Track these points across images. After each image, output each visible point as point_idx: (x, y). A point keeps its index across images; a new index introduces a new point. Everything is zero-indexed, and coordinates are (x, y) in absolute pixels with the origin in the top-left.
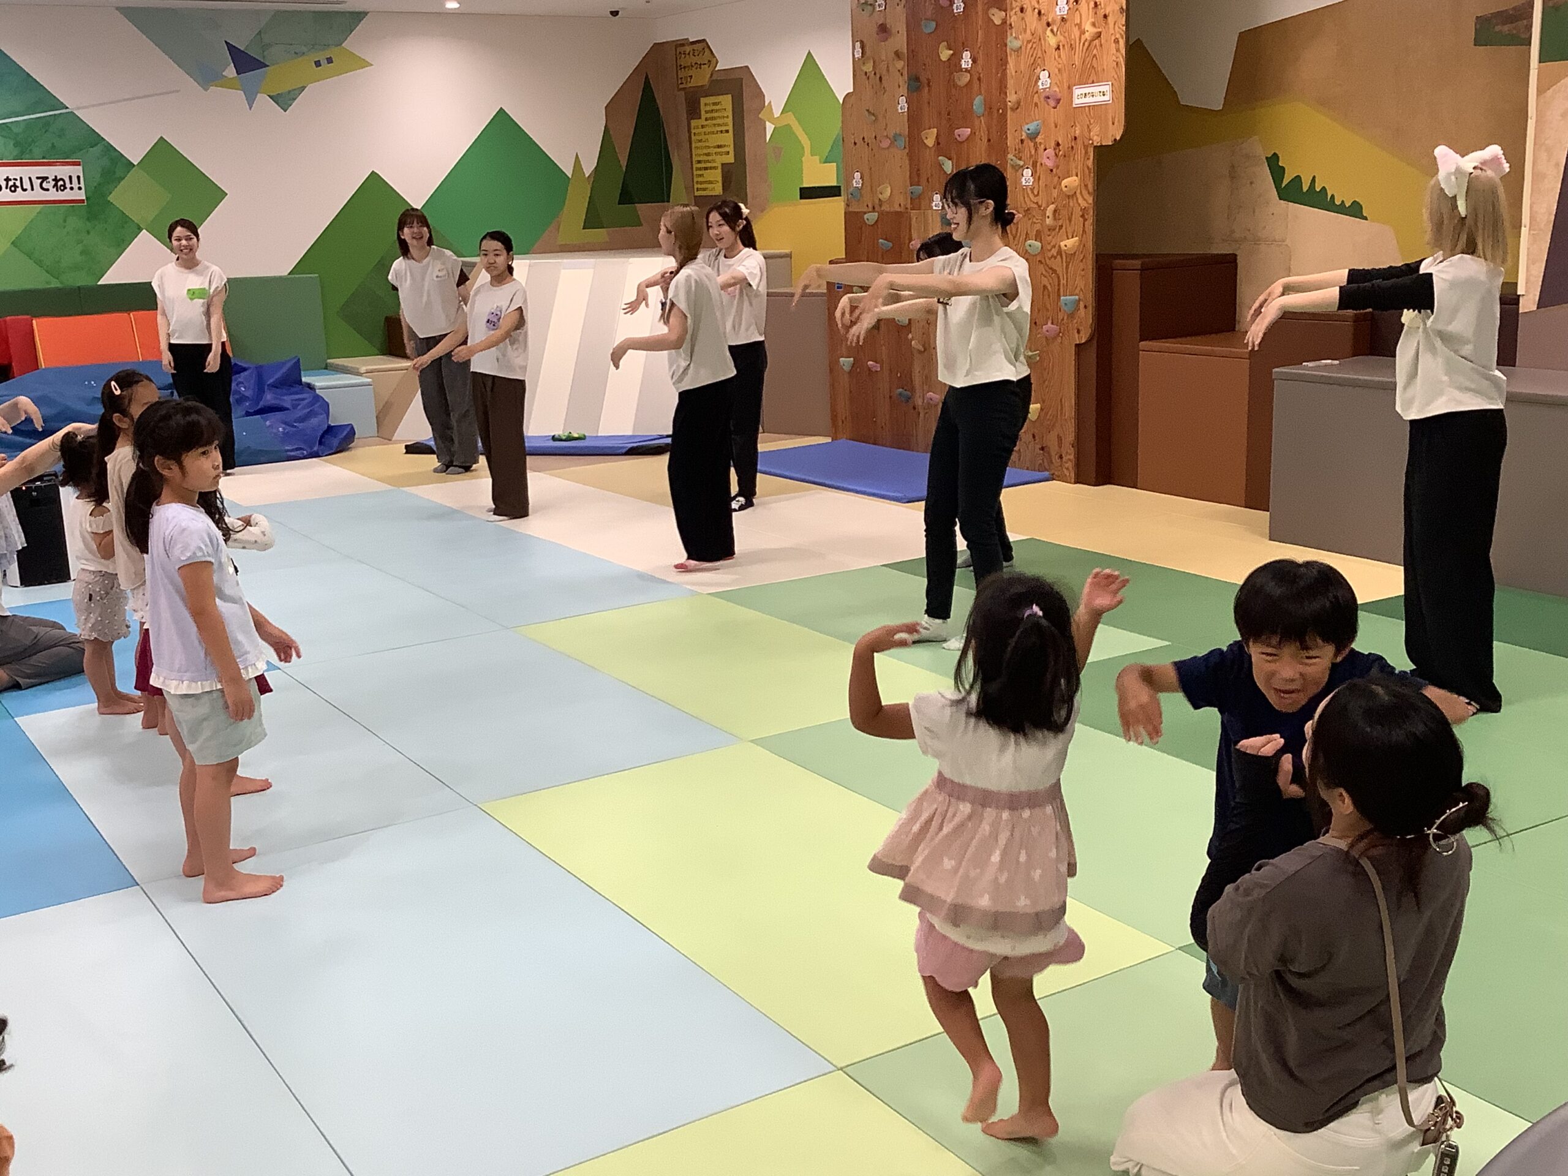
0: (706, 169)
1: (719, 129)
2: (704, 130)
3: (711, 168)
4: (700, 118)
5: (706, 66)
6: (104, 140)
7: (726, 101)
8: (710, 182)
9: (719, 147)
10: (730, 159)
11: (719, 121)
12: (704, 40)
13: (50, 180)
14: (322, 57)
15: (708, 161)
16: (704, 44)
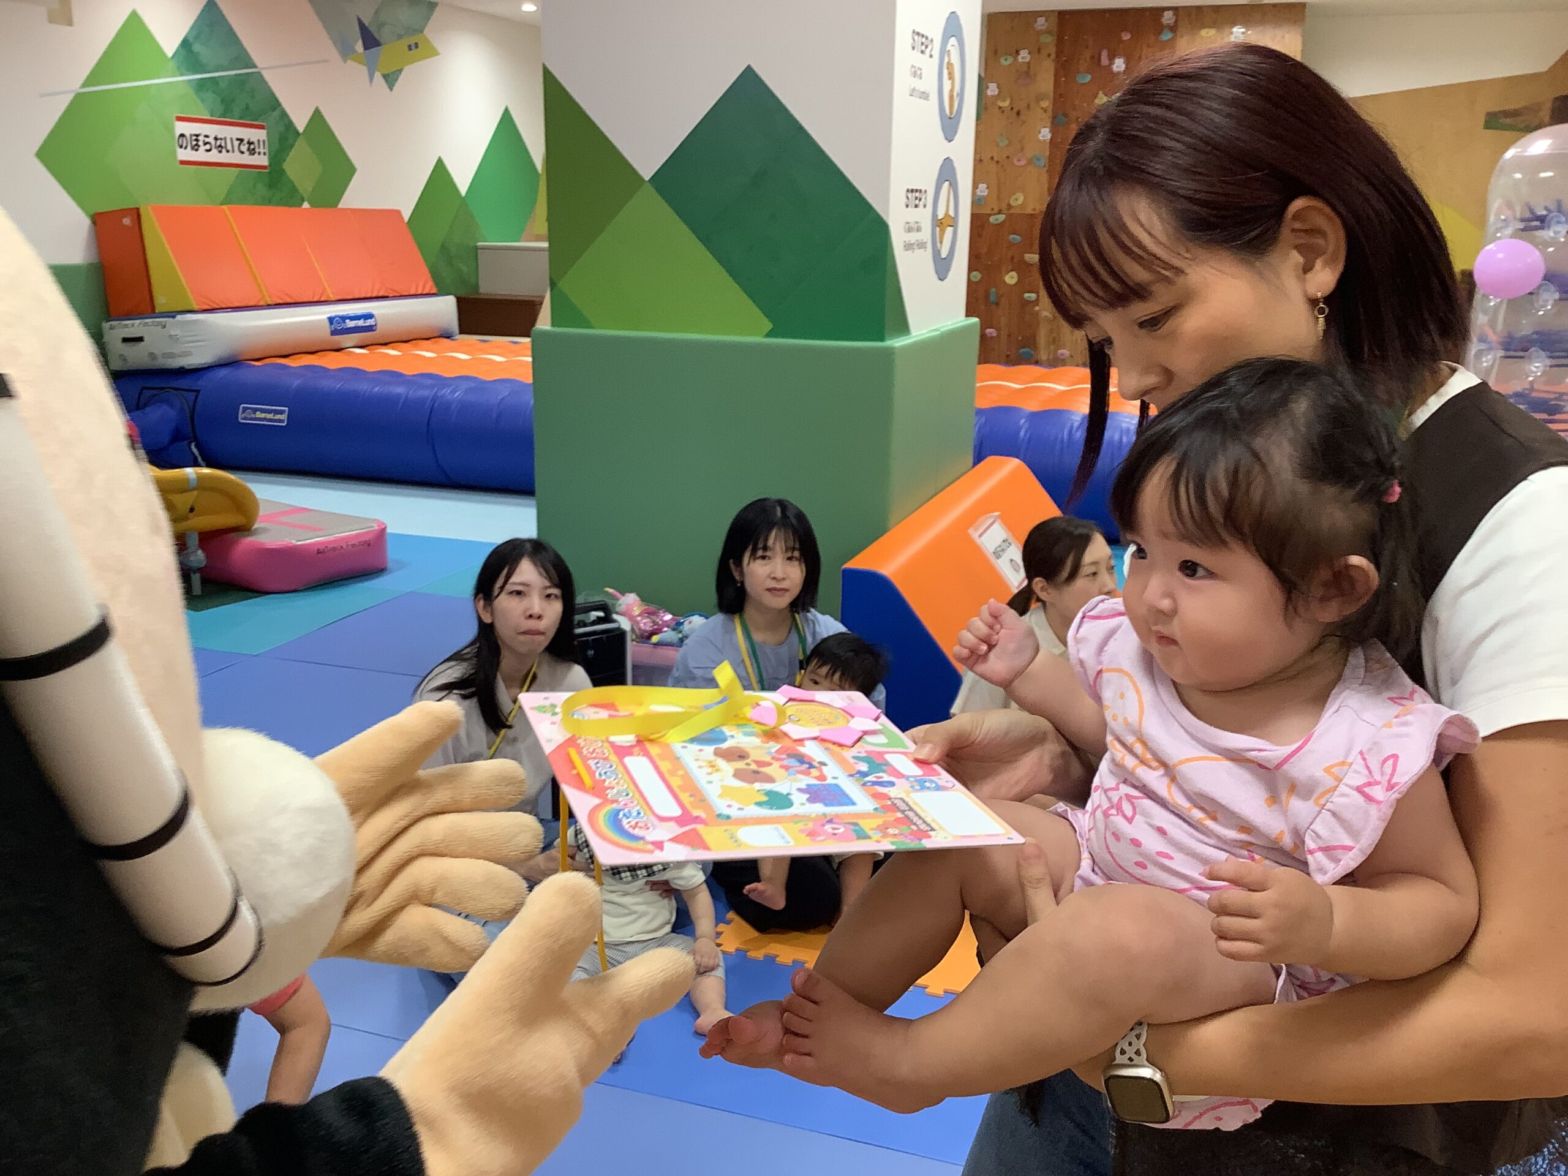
6: (280, 105)
13: (245, 142)
14: (412, 41)
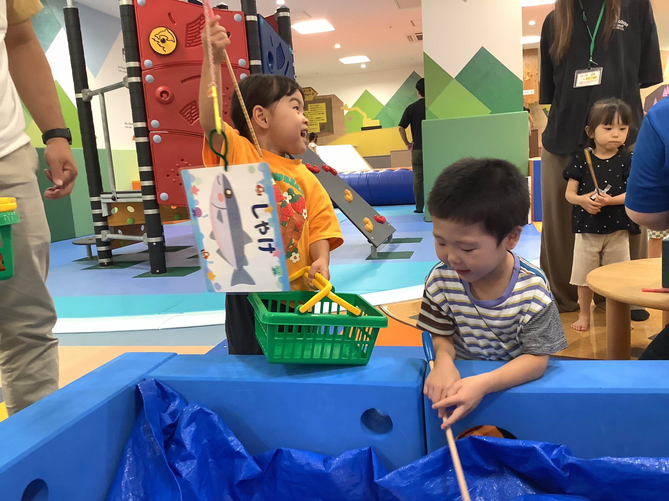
0: (311, 125)
1: (319, 113)
2: (310, 114)
3: (313, 125)
4: (307, 110)
5: (312, 95)
7: (323, 105)
8: (313, 129)
9: (318, 118)
10: (325, 121)
11: (319, 111)
12: (310, 88)
15: (312, 123)
16: (310, 89)
